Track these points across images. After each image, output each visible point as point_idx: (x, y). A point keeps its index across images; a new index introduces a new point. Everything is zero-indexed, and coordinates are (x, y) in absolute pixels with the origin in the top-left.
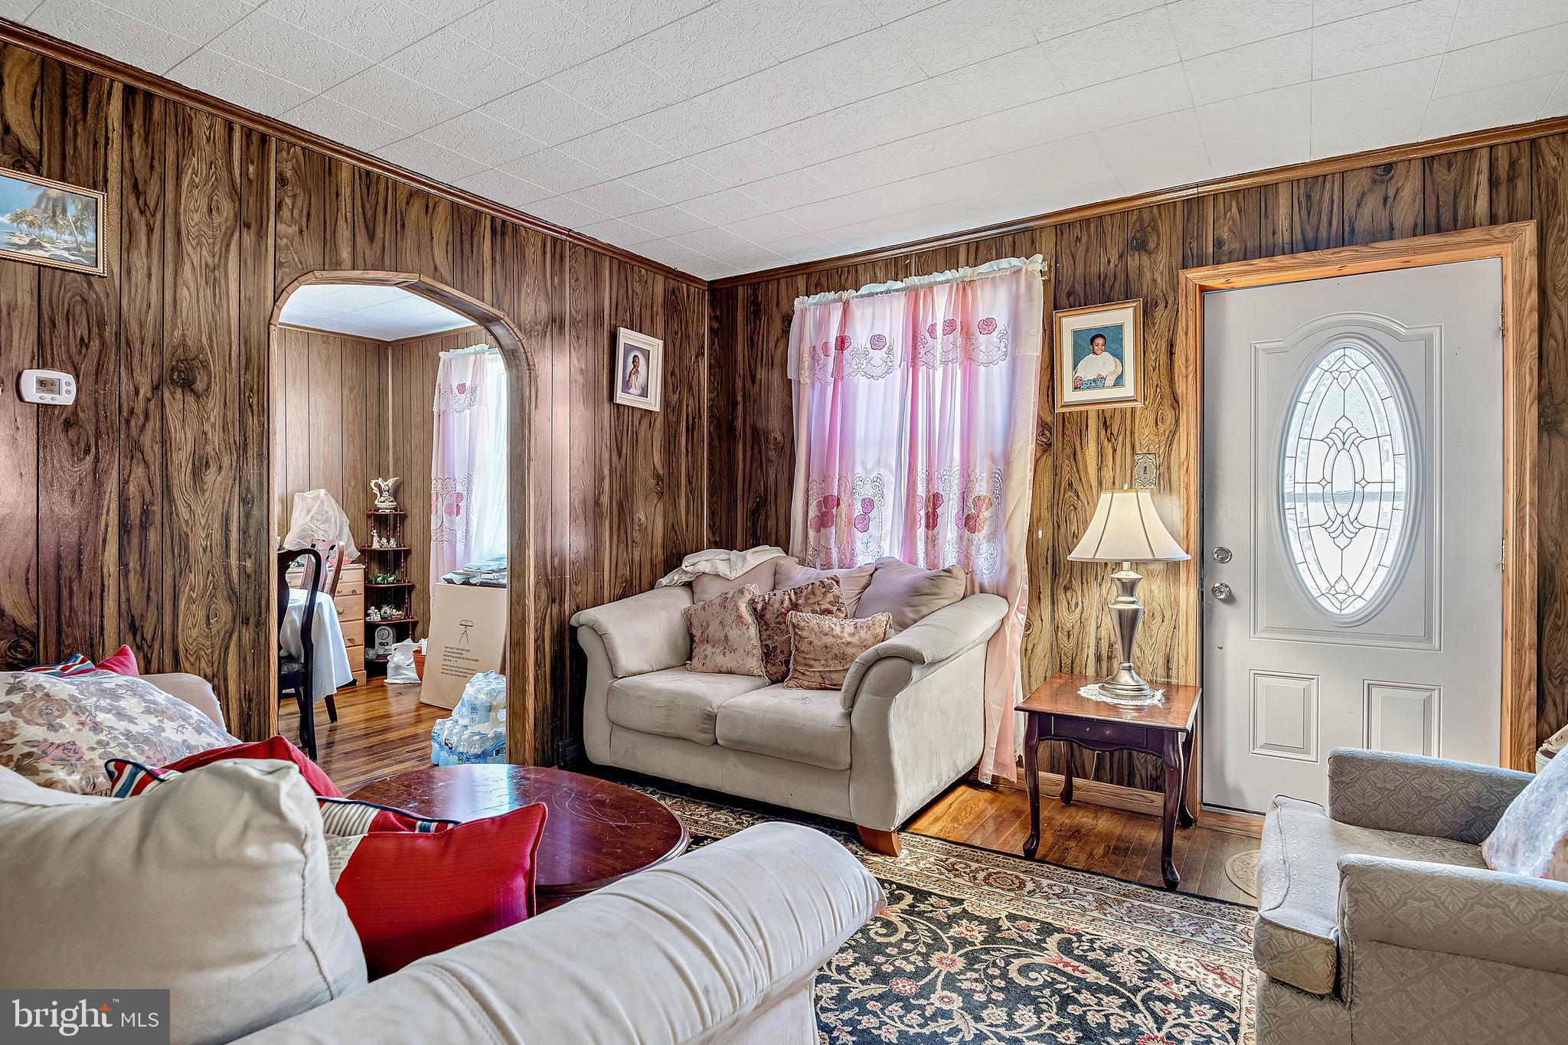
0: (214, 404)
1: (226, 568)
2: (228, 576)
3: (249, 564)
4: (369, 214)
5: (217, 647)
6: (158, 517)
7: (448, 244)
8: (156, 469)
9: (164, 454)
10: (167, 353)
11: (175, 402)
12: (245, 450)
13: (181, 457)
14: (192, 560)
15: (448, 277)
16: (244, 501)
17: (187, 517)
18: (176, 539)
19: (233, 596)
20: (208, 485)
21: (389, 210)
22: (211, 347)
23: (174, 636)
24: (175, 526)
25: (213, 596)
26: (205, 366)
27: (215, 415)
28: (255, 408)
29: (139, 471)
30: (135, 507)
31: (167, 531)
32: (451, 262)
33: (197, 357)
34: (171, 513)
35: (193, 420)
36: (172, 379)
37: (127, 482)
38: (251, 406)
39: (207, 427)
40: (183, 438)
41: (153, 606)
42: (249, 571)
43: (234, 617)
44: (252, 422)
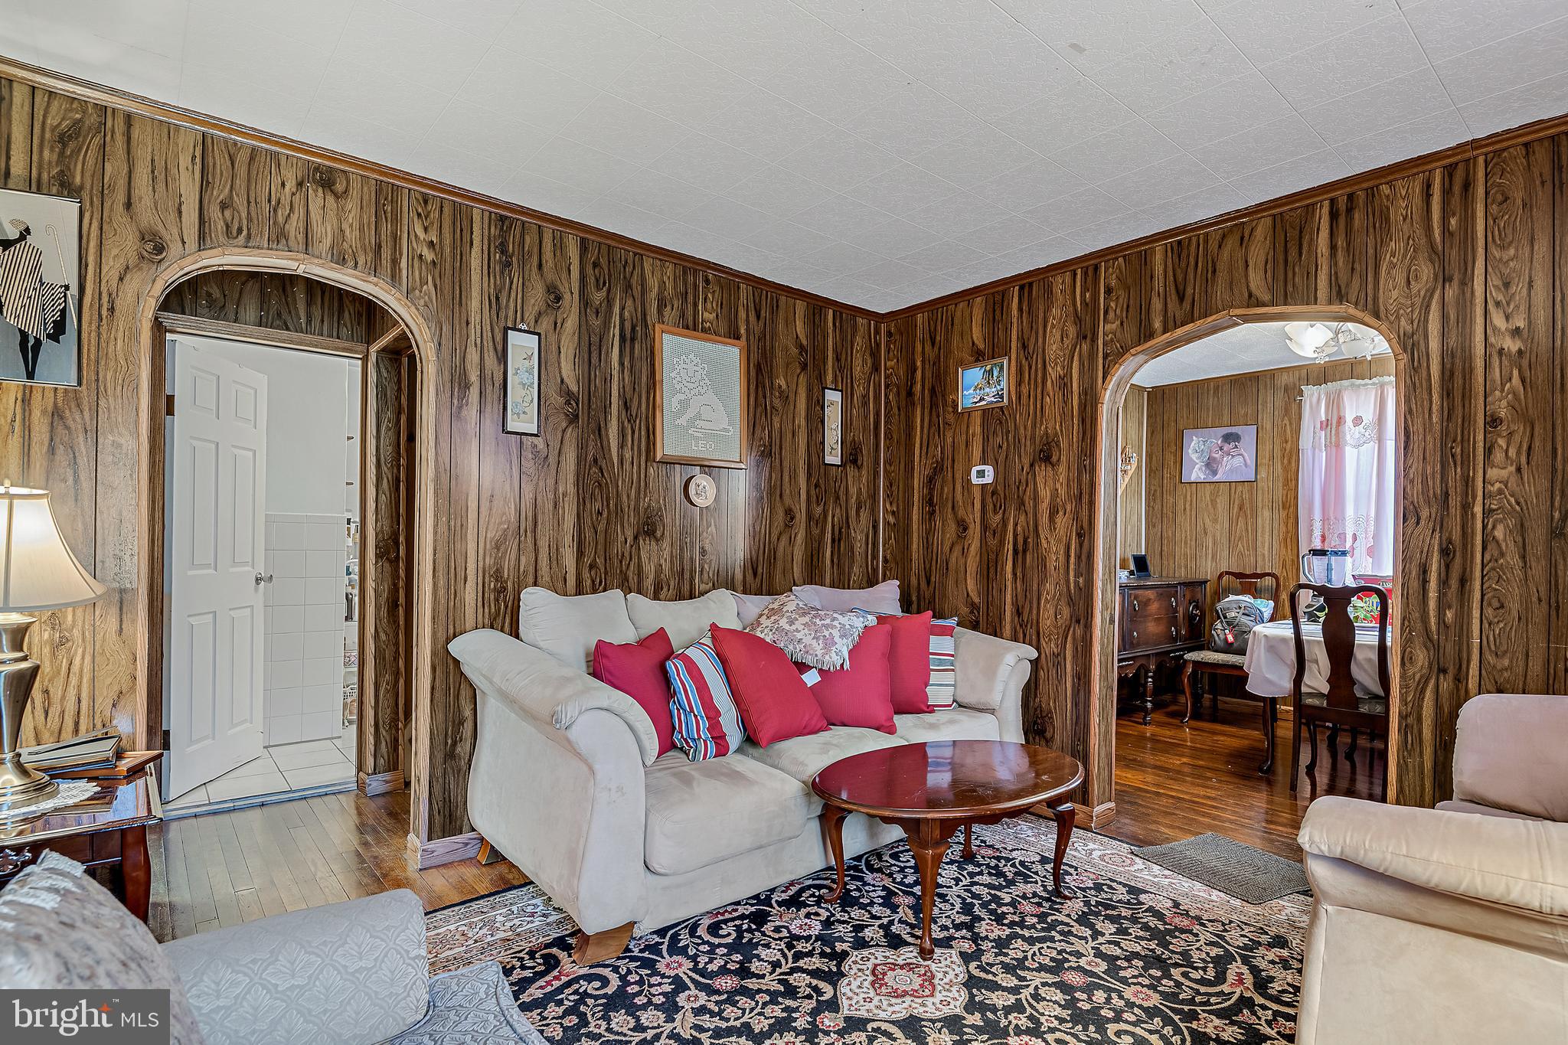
0: (1062, 469)
1: (1068, 581)
2: (1068, 587)
3: (1081, 580)
4: (1180, 278)
5: (1061, 635)
6: (1031, 545)
7: (1266, 263)
8: (1031, 515)
9: (1035, 507)
10: (1038, 440)
11: (1042, 472)
12: (1080, 498)
13: (1044, 506)
14: (1048, 574)
15: (1266, 297)
16: (1079, 535)
17: (1046, 546)
18: (1040, 560)
19: (1071, 602)
20: (1058, 526)
21: (1200, 264)
22: (1062, 431)
23: (1038, 622)
24: (1040, 551)
25: (1059, 600)
26: (1058, 446)
27: (1062, 478)
28: (1088, 467)
29: (1022, 518)
30: (1020, 540)
31: (1036, 555)
32: (1270, 280)
33: (1053, 440)
34: (1038, 544)
35: (1050, 482)
36: (1040, 458)
37: (1017, 525)
38: (1085, 466)
39: (1058, 486)
40: (1045, 494)
41: (1027, 602)
42: (1081, 585)
43: (1071, 617)
44: (1086, 478)
